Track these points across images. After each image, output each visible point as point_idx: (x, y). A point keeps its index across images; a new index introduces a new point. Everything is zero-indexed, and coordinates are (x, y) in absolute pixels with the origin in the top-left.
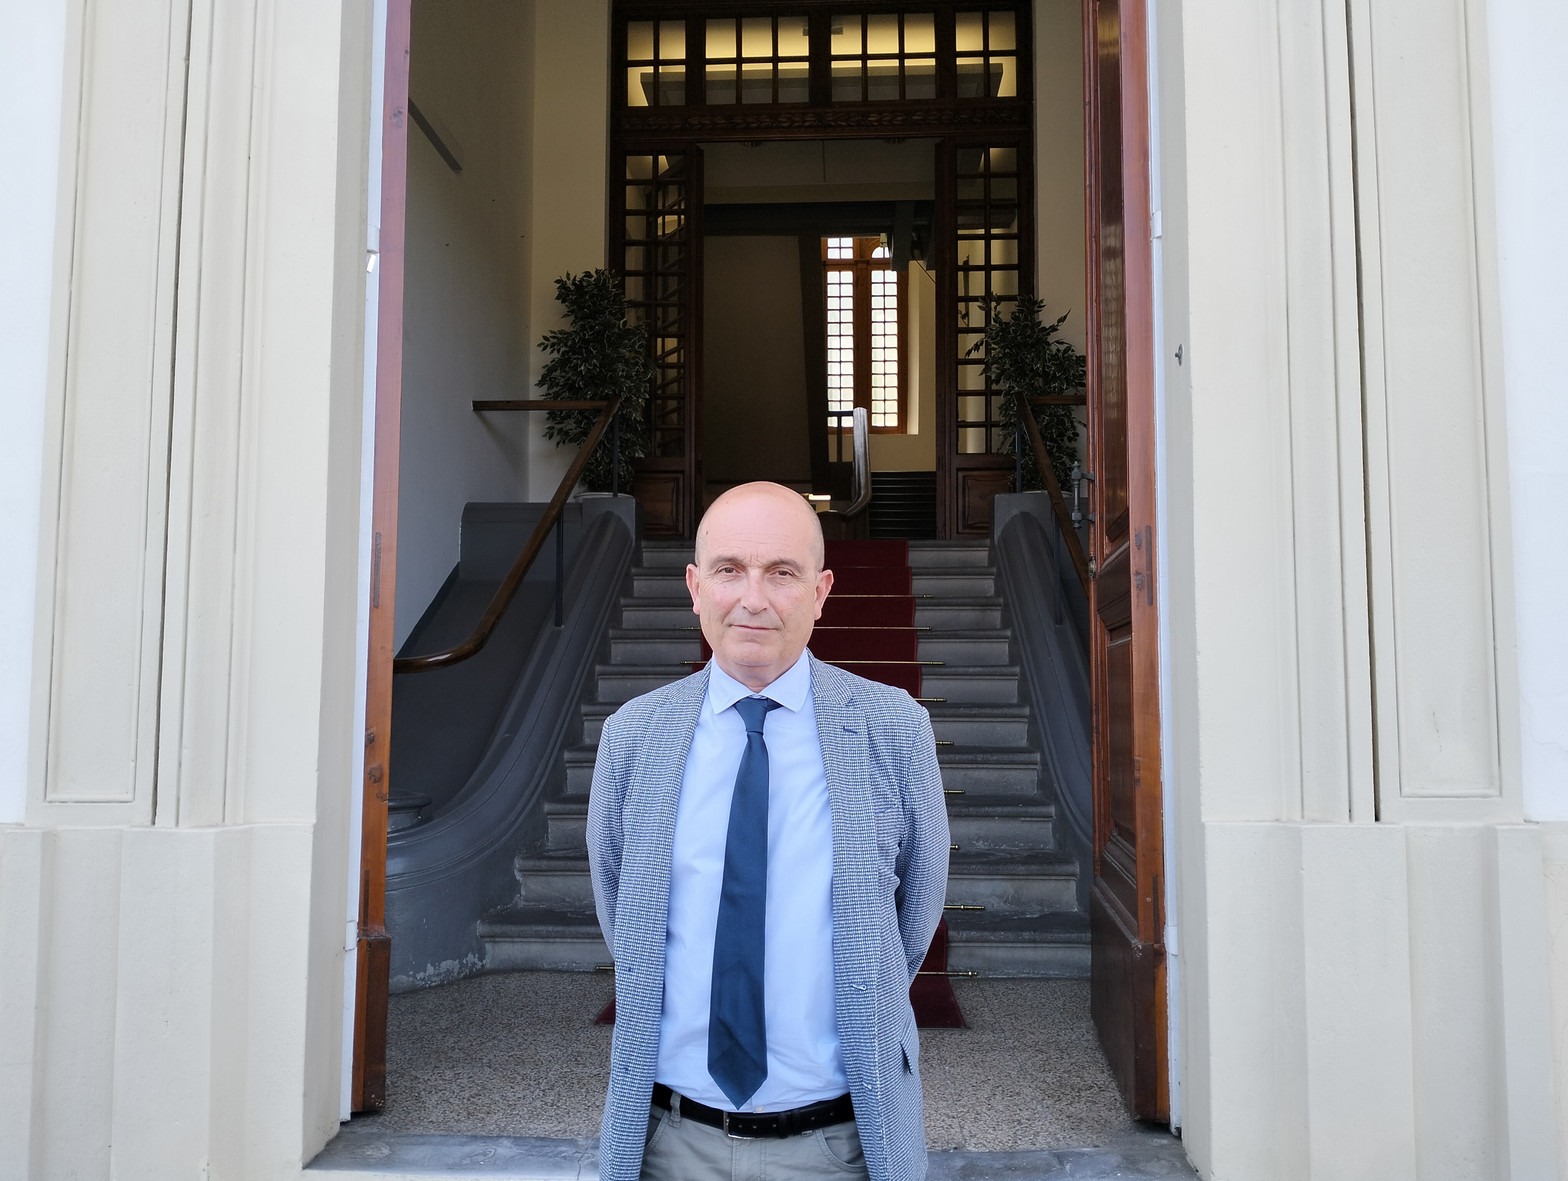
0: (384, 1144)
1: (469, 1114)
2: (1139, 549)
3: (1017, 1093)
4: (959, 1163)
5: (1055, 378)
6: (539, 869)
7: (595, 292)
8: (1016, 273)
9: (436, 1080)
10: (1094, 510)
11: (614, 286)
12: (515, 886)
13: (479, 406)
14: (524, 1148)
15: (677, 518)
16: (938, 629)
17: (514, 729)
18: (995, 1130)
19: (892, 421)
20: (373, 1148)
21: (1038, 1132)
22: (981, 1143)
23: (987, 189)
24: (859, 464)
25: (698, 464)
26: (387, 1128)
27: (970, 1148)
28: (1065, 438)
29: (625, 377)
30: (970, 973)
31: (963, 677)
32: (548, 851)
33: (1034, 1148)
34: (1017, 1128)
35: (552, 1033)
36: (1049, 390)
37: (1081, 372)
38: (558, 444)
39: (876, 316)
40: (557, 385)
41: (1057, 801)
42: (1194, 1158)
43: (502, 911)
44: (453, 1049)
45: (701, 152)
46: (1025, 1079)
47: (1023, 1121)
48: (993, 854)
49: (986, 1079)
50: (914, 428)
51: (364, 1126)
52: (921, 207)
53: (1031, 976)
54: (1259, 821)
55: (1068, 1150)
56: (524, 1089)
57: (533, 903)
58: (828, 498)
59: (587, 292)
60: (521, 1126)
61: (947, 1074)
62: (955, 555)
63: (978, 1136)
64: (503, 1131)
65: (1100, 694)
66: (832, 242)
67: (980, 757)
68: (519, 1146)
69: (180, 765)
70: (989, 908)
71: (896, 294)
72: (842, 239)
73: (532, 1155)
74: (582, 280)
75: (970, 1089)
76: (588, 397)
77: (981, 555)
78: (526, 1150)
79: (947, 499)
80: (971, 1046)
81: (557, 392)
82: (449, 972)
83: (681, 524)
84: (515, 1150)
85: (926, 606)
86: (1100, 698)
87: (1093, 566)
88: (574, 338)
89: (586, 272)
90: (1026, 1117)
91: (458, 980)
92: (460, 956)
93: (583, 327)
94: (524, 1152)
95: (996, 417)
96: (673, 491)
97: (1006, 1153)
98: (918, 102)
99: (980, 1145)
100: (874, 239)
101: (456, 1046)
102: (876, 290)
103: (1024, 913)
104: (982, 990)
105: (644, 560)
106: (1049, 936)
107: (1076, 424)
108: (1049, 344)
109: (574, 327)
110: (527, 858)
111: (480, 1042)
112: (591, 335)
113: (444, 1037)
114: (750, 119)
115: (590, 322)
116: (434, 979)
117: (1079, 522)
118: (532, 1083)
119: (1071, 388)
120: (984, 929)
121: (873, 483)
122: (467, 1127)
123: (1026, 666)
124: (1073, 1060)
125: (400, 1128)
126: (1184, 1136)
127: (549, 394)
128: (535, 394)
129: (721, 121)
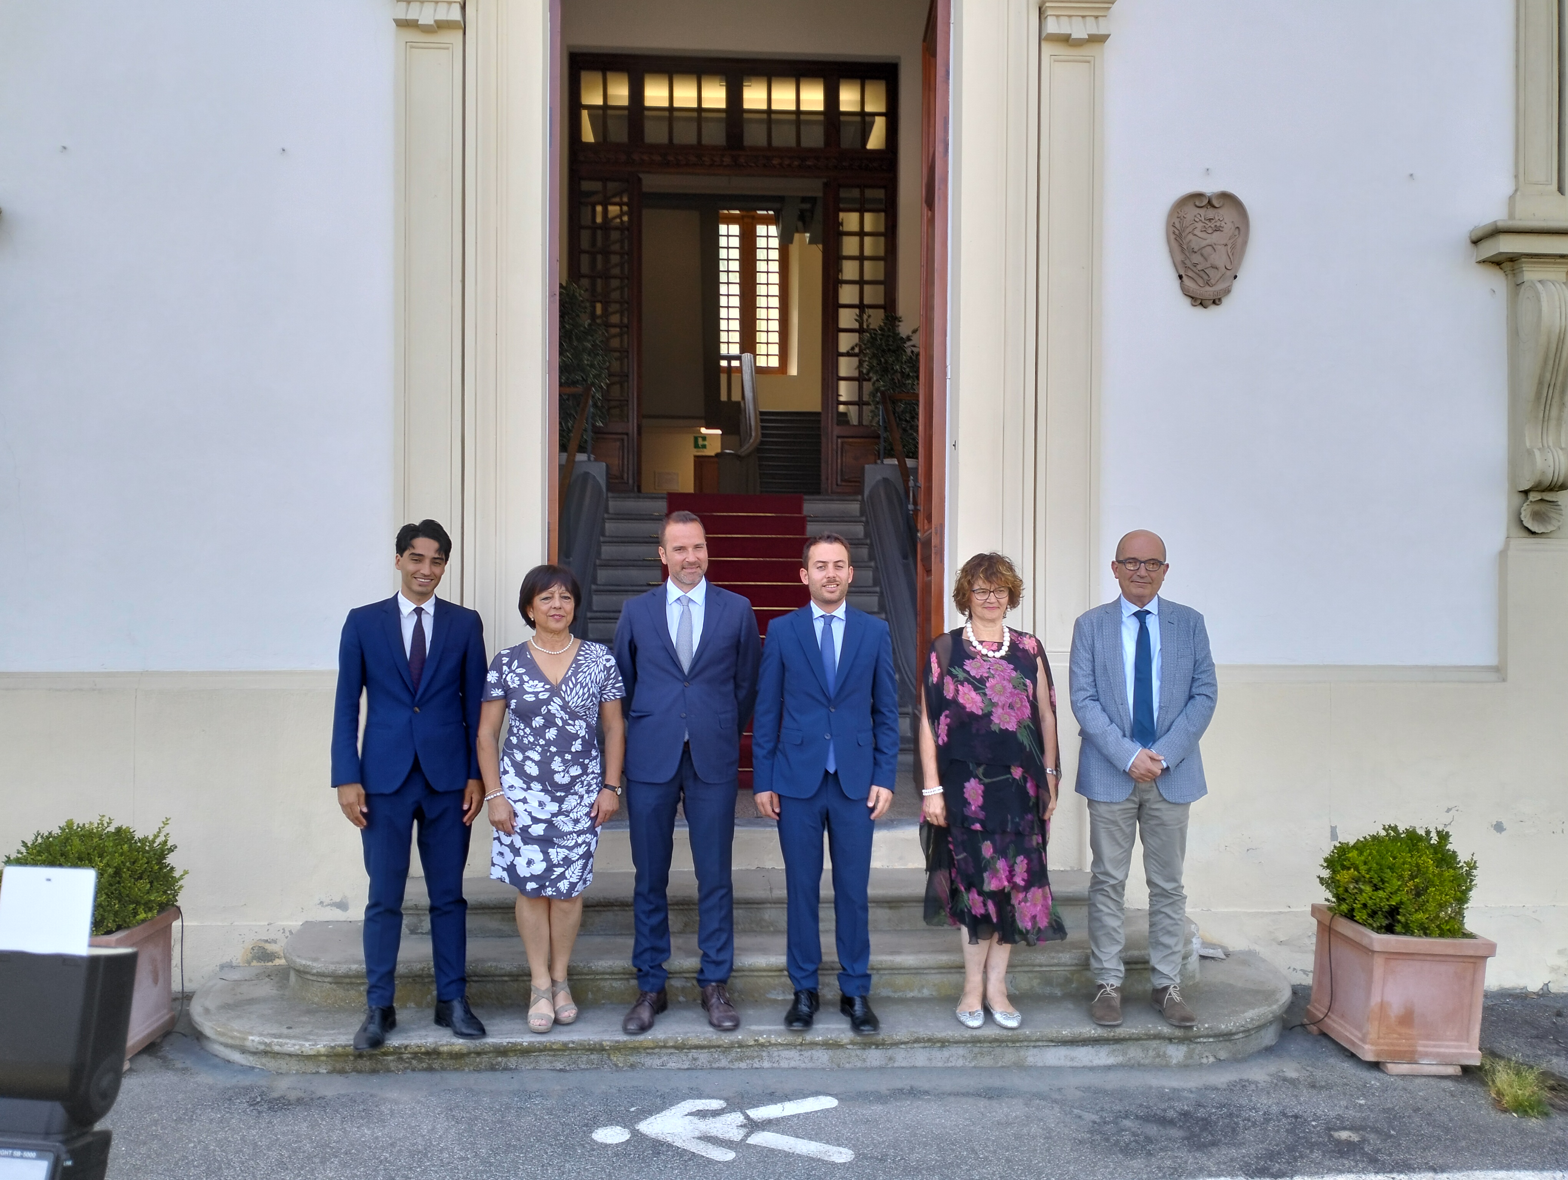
8: (881, 288)
10: (921, 504)
15: (623, 470)
19: (774, 362)
23: (862, 222)
24: (748, 405)
25: (639, 427)
39: (760, 266)
45: (640, 180)
50: (793, 370)
58: (719, 432)
62: (836, 507)
77: (854, 507)
79: (830, 460)
83: (626, 475)
87: (919, 534)
95: (866, 398)
96: (620, 448)
98: (811, 150)
102: (761, 242)
105: (611, 508)
108: (904, 350)
114: (680, 156)
117: (912, 511)
121: (762, 421)
123: (883, 586)
129: (657, 158)
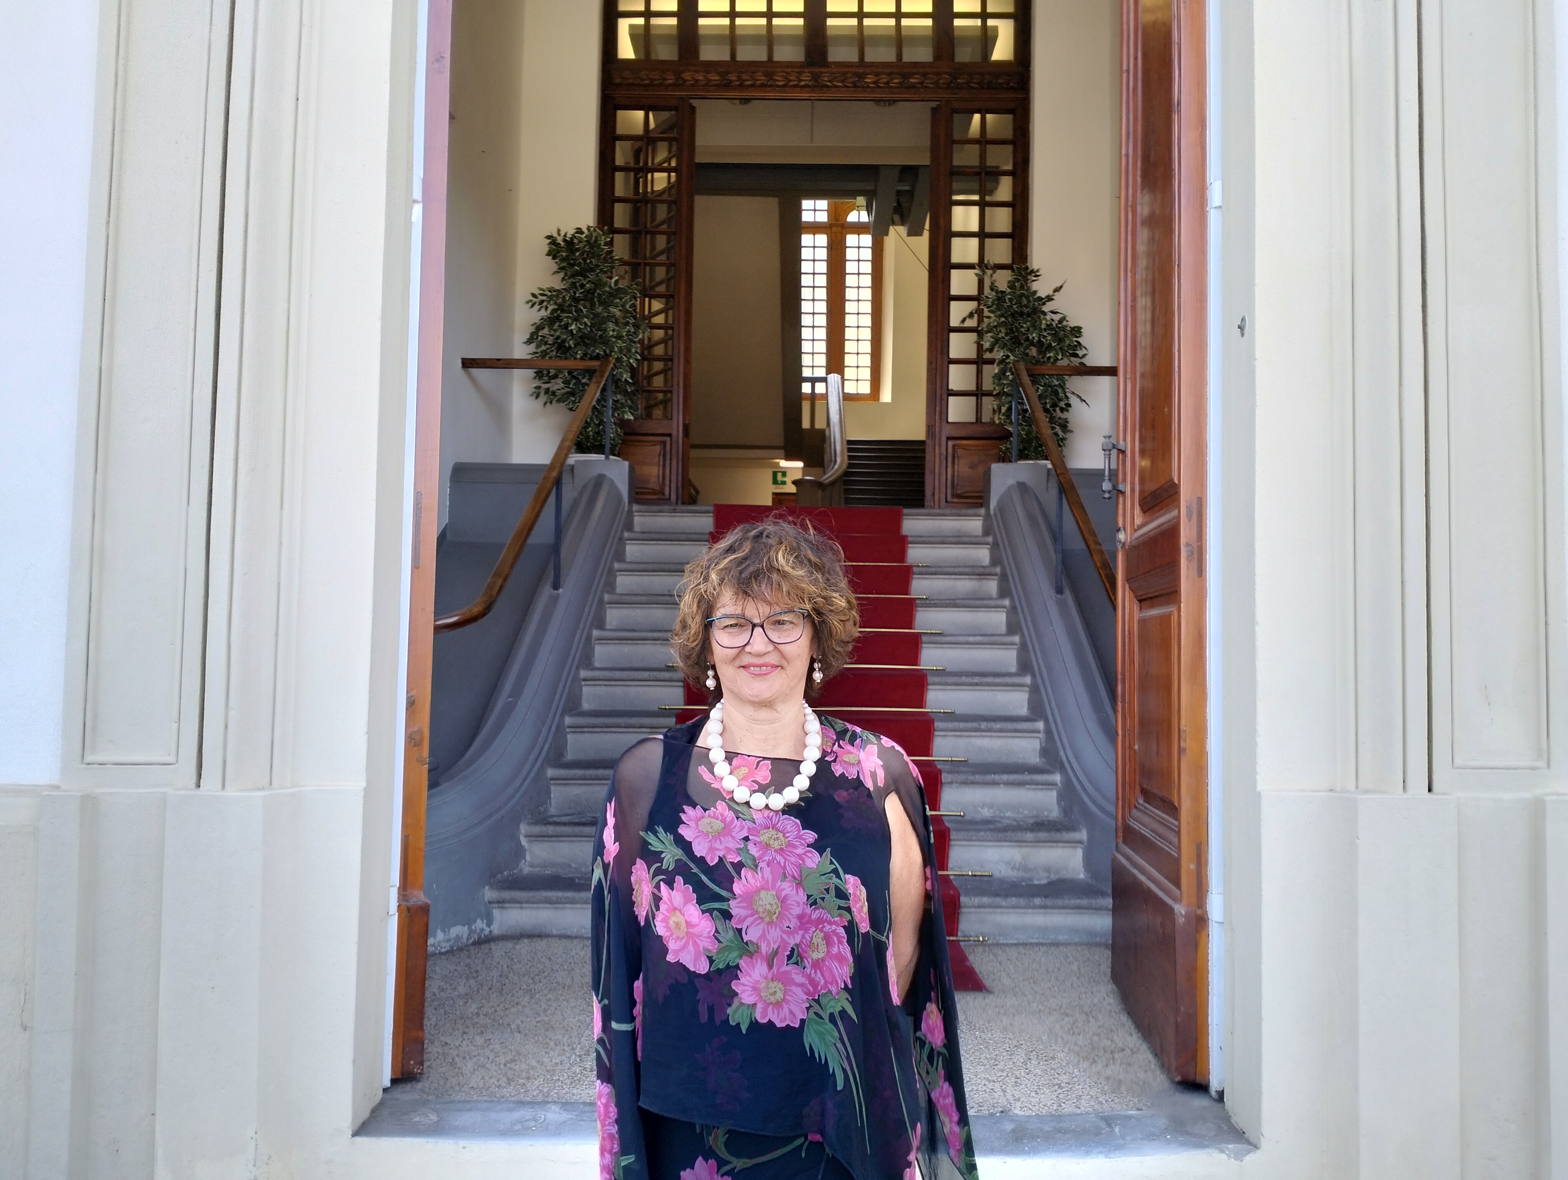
0: (431, 1111)
1: (509, 1079)
2: (1189, 520)
3: (1052, 1058)
4: (1009, 1126)
5: (1049, 347)
6: (546, 834)
7: (587, 249)
8: (1008, 241)
9: (468, 1046)
10: (1124, 481)
11: (606, 244)
12: (519, 852)
13: (468, 364)
14: (574, 1113)
15: (664, 481)
16: (935, 597)
17: (516, 693)
18: (1037, 1093)
19: (865, 388)
20: (420, 1114)
21: (1080, 1096)
22: (1026, 1106)
23: (983, 156)
24: (834, 433)
25: (686, 428)
26: (428, 1094)
27: (1016, 1112)
28: (1058, 409)
29: (616, 337)
30: (981, 939)
31: (963, 646)
32: (552, 816)
33: (1079, 1111)
34: (1059, 1092)
35: (575, 998)
36: (1042, 360)
37: (1075, 343)
38: (545, 403)
39: (850, 281)
40: (546, 343)
41: (1062, 768)
42: (1240, 1119)
43: (508, 877)
44: (478, 1014)
45: (693, 109)
46: (1056, 1042)
47: (1063, 1085)
48: (999, 822)
49: (1018, 1044)
50: (886, 396)
51: (404, 1092)
52: (908, 172)
53: (1041, 941)
54: (1314, 791)
55: (1113, 1113)
56: (559, 1055)
57: (537, 869)
58: (800, 464)
59: (578, 250)
60: (564, 1091)
61: (979, 1039)
62: (949, 524)
63: (1022, 1100)
64: (547, 1097)
65: (1127, 664)
66: (806, 204)
67: (984, 725)
68: (568, 1111)
69: (226, 727)
70: (997, 874)
71: (870, 259)
72: (817, 201)
73: (583, 1121)
74: (574, 236)
75: (1005, 1054)
76: (578, 356)
77: (974, 525)
78: (577, 1115)
79: (937, 468)
80: (997, 1010)
81: (545, 351)
82: (458, 938)
83: (667, 489)
84: (565, 1116)
85: (923, 574)
86: (1127, 668)
87: (1121, 536)
88: (564, 296)
89: (578, 228)
90: (1064, 1081)
91: (467, 946)
92: (469, 922)
93: (573, 285)
94: (575, 1117)
95: (988, 384)
96: (660, 455)
97: (1052, 1116)
98: (915, 65)
99: (1025, 1109)
100: (849, 203)
101: (480, 1012)
102: (850, 254)
103: (1031, 879)
104: (995, 955)
105: (635, 524)
106: (1059, 902)
107: (1069, 395)
108: (1044, 313)
109: (564, 285)
110: (533, 824)
111: (503, 1008)
112: (582, 293)
113: (466, 1002)
114: (744, 77)
115: (580, 280)
116: (443, 944)
117: (1109, 492)
118: (566, 1048)
119: (1066, 359)
120: (996, 895)
121: (849, 450)
122: (510, 1093)
123: (1026, 633)
124: (1100, 1024)
125: (442, 1094)
126: (1228, 1100)
127: (536, 353)
128: (521, 351)
129: (715, 77)
